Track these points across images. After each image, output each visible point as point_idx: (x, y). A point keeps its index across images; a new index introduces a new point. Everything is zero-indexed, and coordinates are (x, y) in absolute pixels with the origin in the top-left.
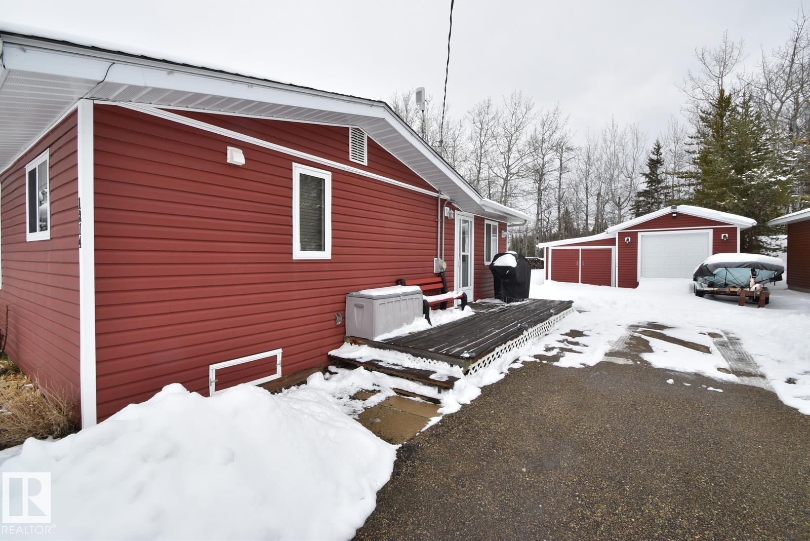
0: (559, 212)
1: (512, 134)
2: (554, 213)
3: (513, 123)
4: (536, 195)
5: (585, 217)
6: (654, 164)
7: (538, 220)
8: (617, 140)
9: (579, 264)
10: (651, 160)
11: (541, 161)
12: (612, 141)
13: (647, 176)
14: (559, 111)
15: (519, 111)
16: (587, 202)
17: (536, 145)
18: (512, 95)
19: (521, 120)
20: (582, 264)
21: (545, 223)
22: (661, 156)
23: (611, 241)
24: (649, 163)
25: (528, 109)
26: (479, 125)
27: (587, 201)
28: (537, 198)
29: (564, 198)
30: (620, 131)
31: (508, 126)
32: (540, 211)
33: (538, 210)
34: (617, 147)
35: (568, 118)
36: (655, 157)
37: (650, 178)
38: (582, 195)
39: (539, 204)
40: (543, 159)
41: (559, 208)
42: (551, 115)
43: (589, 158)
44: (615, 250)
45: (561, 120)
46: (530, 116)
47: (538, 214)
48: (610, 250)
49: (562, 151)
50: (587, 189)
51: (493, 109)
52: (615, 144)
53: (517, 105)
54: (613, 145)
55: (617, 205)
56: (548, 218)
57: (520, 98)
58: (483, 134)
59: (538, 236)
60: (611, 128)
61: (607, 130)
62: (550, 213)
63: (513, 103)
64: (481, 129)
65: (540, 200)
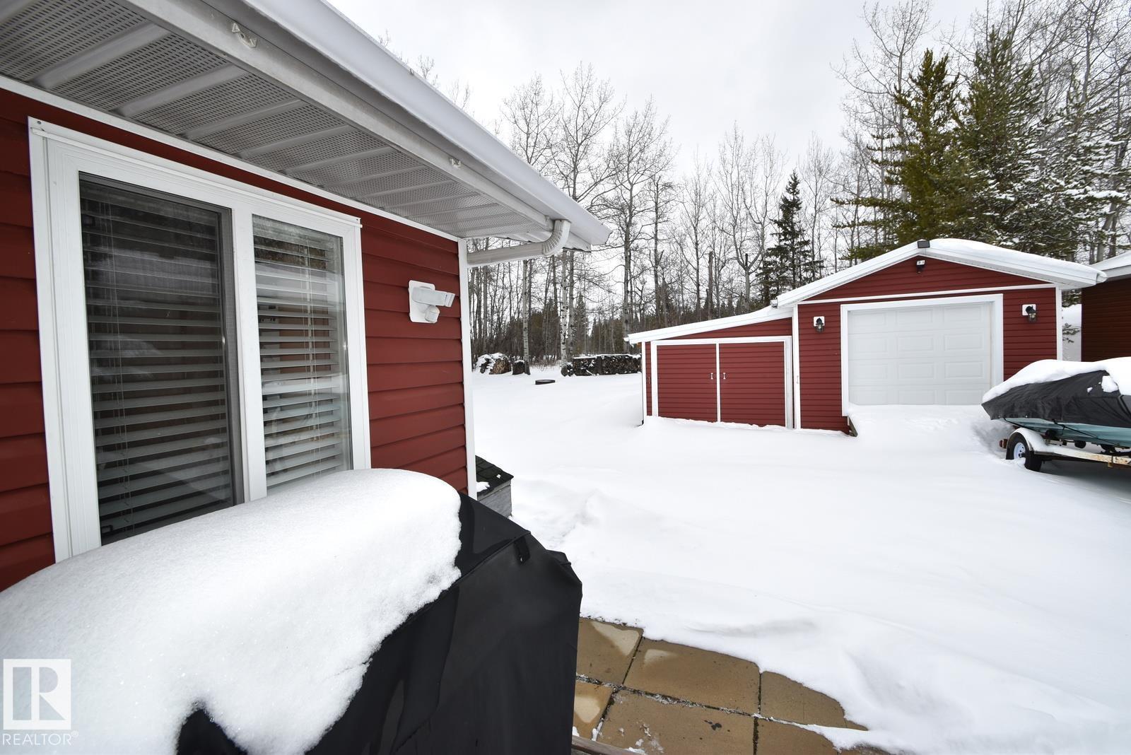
0: (656, 282)
1: (579, 141)
2: (651, 285)
3: (580, 121)
4: (623, 249)
5: (696, 288)
6: (790, 207)
7: (627, 292)
8: (742, 162)
9: (715, 378)
10: (785, 200)
11: (627, 196)
12: (735, 164)
13: (780, 224)
14: (653, 111)
15: (587, 103)
16: (698, 265)
17: (620, 164)
18: (576, 74)
19: (592, 119)
20: (721, 378)
21: (638, 298)
22: (798, 195)
23: (783, 326)
24: (783, 205)
25: (603, 101)
26: (522, 123)
27: (698, 262)
28: (623, 255)
29: (662, 260)
30: (747, 147)
31: (572, 128)
32: (629, 277)
33: (626, 275)
34: (742, 173)
35: (667, 121)
36: (790, 197)
37: (784, 228)
38: (690, 253)
39: (627, 267)
40: (631, 190)
41: (656, 276)
42: (641, 118)
43: (697, 194)
44: (792, 345)
45: (657, 125)
46: (607, 114)
47: (626, 282)
48: (781, 345)
49: (658, 189)
50: (697, 244)
51: (546, 97)
52: (740, 168)
53: (585, 90)
54: (735, 172)
55: (743, 266)
56: (642, 291)
57: (589, 77)
58: (531, 141)
59: (627, 318)
60: (733, 141)
61: (728, 146)
62: (644, 283)
63: (578, 88)
64: (528, 134)
65: (628, 259)
